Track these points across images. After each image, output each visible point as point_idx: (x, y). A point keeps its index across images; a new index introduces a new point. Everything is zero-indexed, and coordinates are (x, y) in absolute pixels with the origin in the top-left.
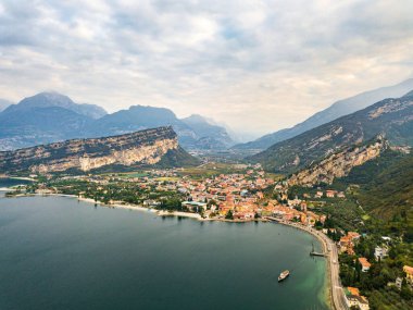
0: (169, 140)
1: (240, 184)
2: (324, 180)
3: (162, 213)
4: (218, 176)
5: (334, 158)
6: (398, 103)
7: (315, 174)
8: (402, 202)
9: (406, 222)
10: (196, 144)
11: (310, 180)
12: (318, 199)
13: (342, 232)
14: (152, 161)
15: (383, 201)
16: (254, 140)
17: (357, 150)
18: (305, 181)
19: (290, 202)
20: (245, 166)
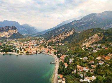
0: (14, 30)
1: (35, 43)
2: (59, 40)
3: (3, 53)
4: (29, 40)
5: (62, 35)
6: (78, 21)
7: (56, 39)
8: (78, 45)
9: (78, 51)
10: (25, 32)
11: (55, 40)
12: (56, 46)
13: (62, 55)
14: (8, 37)
15: (73, 45)
16: (43, 31)
17: (68, 32)
18: (53, 41)
19: (48, 47)
20: (39, 38)
